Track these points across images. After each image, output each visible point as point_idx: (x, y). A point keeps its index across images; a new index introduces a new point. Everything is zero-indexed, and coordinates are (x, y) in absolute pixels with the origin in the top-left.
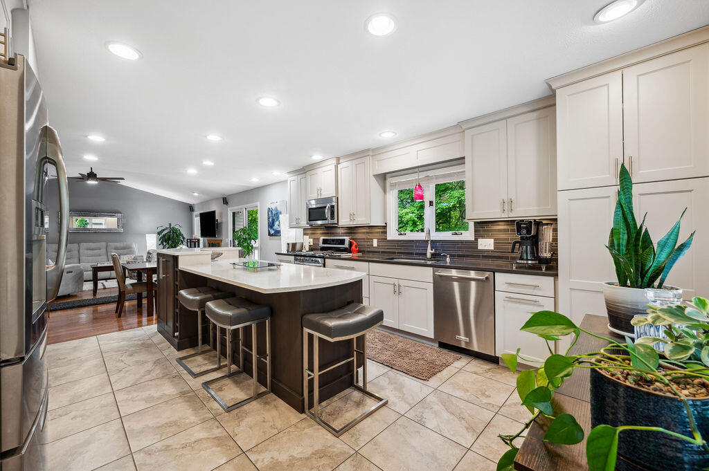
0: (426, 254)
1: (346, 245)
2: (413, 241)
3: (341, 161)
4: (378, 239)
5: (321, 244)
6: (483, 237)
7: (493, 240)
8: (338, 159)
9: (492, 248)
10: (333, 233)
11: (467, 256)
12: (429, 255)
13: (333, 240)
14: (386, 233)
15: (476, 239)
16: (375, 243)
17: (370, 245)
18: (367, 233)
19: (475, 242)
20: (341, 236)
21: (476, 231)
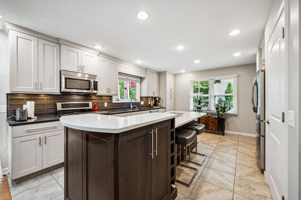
1: (91, 107)
2: (123, 103)
4: (107, 103)
7: (143, 102)
11: (139, 107)
12: (131, 108)
14: (112, 99)
16: (106, 105)
17: (102, 106)
18: (101, 99)
19: (140, 102)
20: (80, 101)
21: (140, 99)
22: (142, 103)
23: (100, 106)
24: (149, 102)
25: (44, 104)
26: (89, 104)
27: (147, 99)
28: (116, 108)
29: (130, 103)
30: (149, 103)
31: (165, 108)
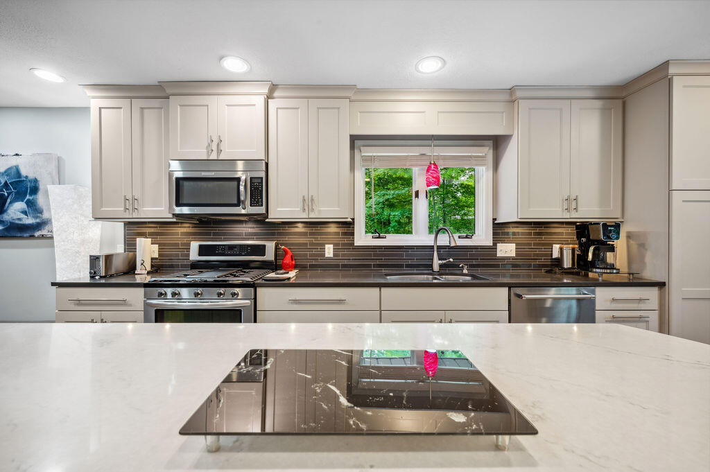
0: (431, 266)
1: (270, 255)
3: (276, 94)
4: (335, 245)
5: (194, 255)
6: (503, 242)
7: (514, 245)
8: (273, 87)
9: (513, 254)
10: (224, 234)
11: (484, 266)
12: (436, 268)
13: (231, 247)
14: (353, 234)
15: (495, 244)
16: (329, 251)
17: (317, 255)
18: (311, 234)
19: (494, 247)
20: (253, 239)
21: (494, 234)
22: (507, 250)
23: (311, 255)
24: (556, 247)
25: (177, 245)
26: (264, 246)
27: (540, 234)
28: (369, 266)
29: (432, 247)
30: (556, 254)
31: (661, 285)
